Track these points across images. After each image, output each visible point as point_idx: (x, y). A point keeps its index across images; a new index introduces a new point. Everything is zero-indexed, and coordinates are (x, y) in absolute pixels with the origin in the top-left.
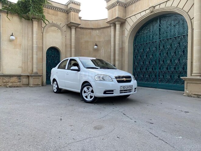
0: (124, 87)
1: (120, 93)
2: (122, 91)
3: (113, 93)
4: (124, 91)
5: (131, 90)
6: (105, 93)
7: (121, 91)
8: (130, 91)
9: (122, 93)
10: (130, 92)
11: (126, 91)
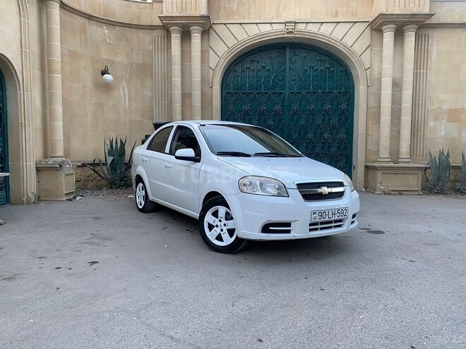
0: (322, 214)
1: (311, 230)
2: (317, 224)
3: (289, 232)
4: (322, 223)
5: (341, 221)
6: (266, 229)
7: (313, 226)
8: (339, 222)
9: (316, 229)
10: (340, 226)
11: (326, 224)
